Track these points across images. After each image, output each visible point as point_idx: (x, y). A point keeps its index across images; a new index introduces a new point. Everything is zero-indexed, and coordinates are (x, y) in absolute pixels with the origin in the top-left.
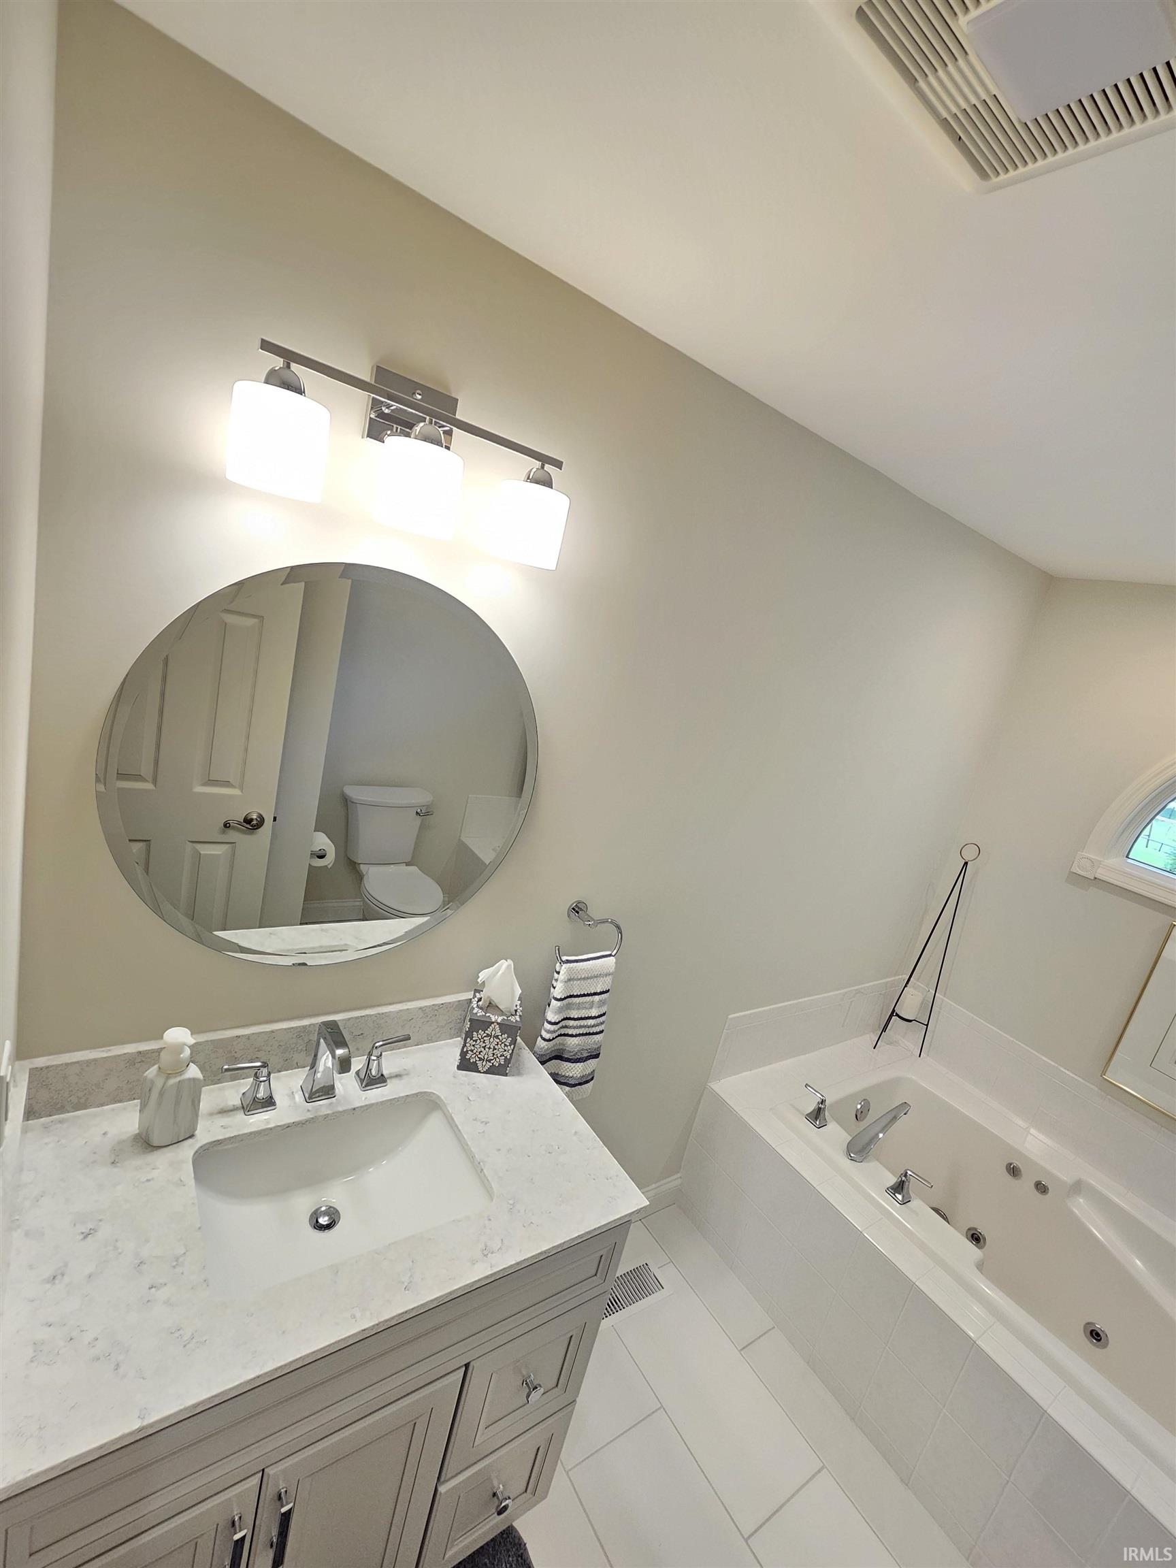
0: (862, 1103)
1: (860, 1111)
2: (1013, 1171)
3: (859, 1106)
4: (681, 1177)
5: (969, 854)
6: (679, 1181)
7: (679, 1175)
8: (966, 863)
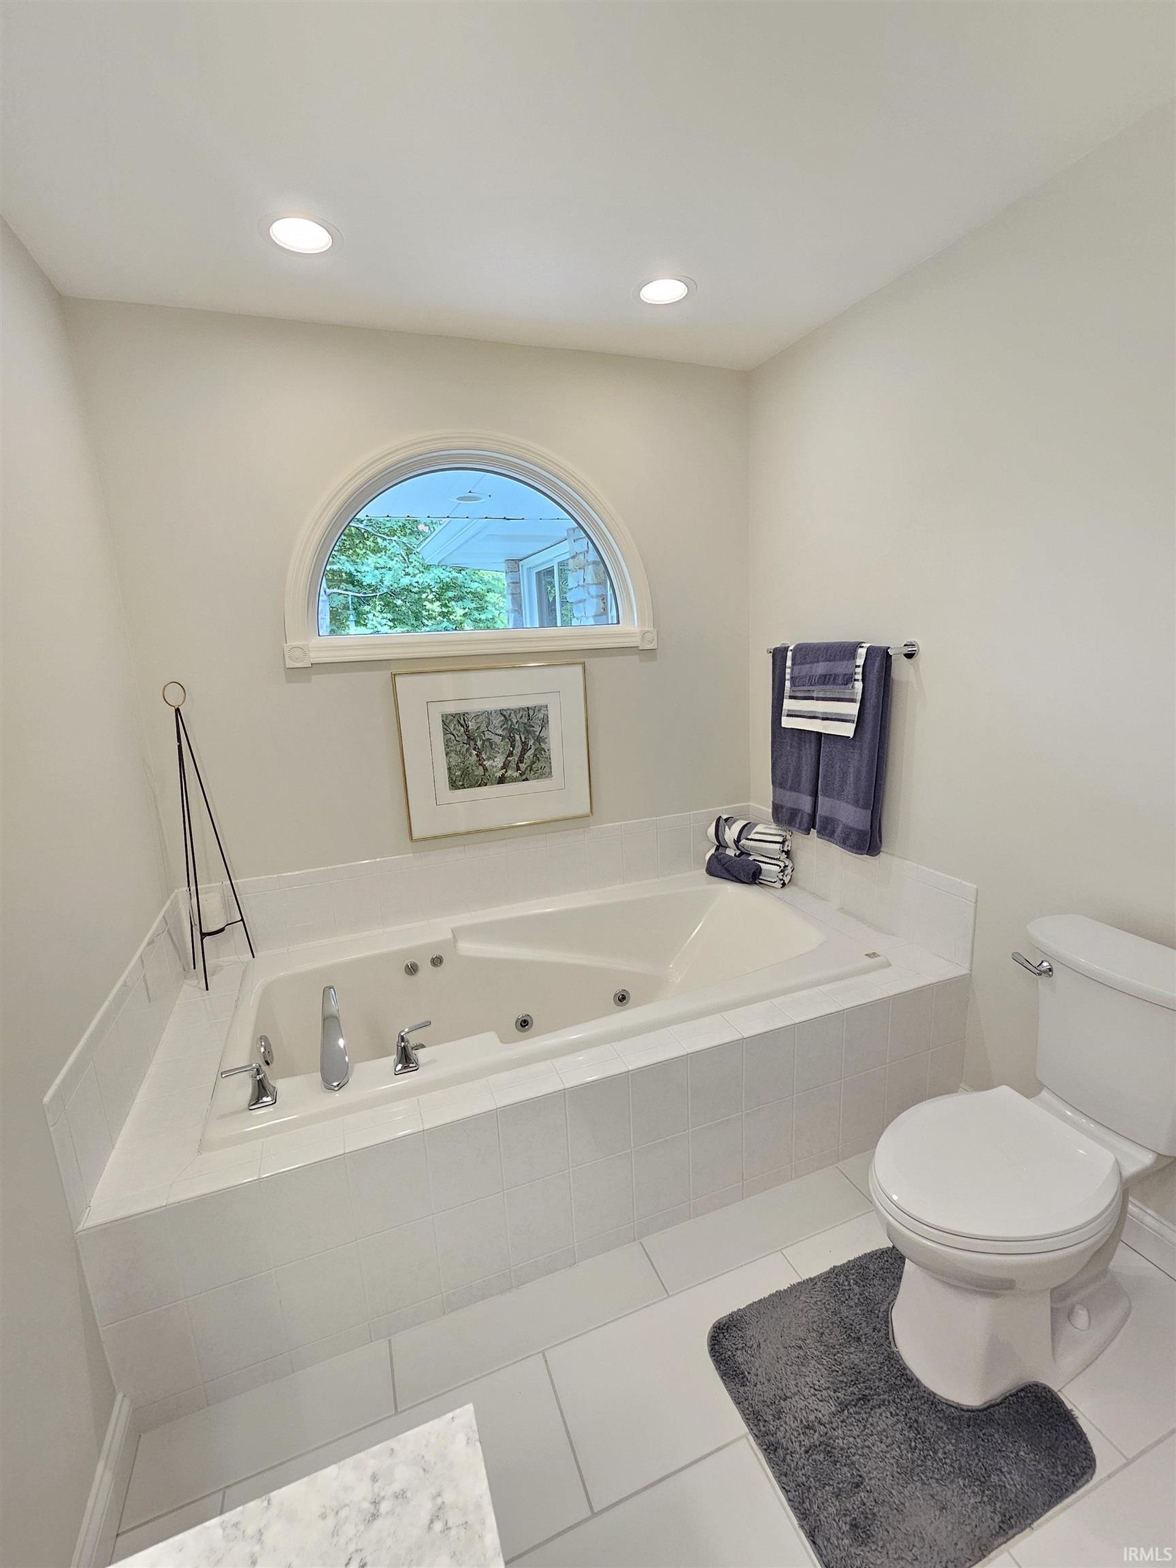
0: (263, 1043)
1: (267, 1053)
2: (412, 969)
3: (262, 1050)
4: (124, 1396)
5: (175, 696)
6: (127, 1402)
7: (120, 1396)
8: (177, 710)
